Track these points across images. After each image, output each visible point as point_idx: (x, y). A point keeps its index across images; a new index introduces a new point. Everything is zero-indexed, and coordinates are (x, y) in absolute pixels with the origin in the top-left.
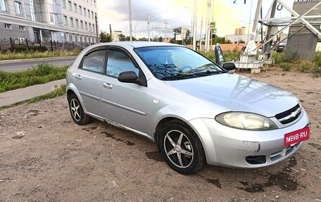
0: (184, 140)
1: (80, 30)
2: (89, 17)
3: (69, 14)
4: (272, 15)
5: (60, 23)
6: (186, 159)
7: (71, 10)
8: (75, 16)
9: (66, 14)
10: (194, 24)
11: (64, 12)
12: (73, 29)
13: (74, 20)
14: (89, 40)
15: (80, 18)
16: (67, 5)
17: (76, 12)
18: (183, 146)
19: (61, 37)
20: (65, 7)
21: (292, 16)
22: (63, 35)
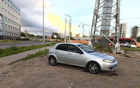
0: (95, 66)
1: (12, 31)
2: (17, 26)
3: (8, 24)
4: (94, 34)
5: (4, 27)
6: (95, 71)
7: (9, 22)
8: (11, 25)
9: (7, 24)
10: (65, 33)
11: (6, 23)
12: (9, 30)
13: (10, 27)
14: (16, 35)
15: (13, 26)
16: (7, 20)
17: (11, 23)
18: (95, 67)
19: (4, 33)
20: (6, 21)
21: (101, 34)
22: (4, 32)
